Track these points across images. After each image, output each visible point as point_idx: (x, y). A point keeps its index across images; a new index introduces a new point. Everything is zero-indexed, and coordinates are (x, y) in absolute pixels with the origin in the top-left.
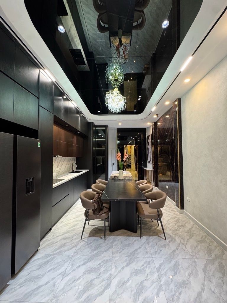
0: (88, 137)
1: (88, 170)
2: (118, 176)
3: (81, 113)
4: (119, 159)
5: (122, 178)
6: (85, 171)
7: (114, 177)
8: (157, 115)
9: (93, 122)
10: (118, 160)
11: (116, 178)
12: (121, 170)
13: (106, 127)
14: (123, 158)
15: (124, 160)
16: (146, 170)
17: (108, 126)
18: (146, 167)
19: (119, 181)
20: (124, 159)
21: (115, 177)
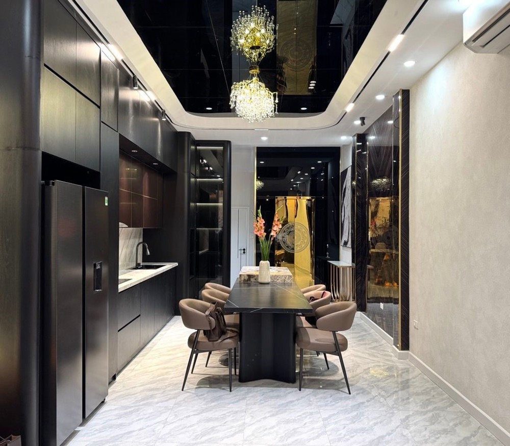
0: (177, 173)
1: (176, 264)
2: (258, 276)
3: (164, 114)
4: (261, 234)
5: (268, 280)
6: (168, 266)
7: (246, 278)
8: (363, 119)
9: (189, 134)
10: (257, 236)
11: (252, 280)
12: (264, 260)
13: (226, 144)
14: (271, 232)
15: (272, 236)
16: (336, 266)
17: (229, 142)
18: (338, 259)
19: (259, 285)
20: (272, 234)
21: (250, 276)
